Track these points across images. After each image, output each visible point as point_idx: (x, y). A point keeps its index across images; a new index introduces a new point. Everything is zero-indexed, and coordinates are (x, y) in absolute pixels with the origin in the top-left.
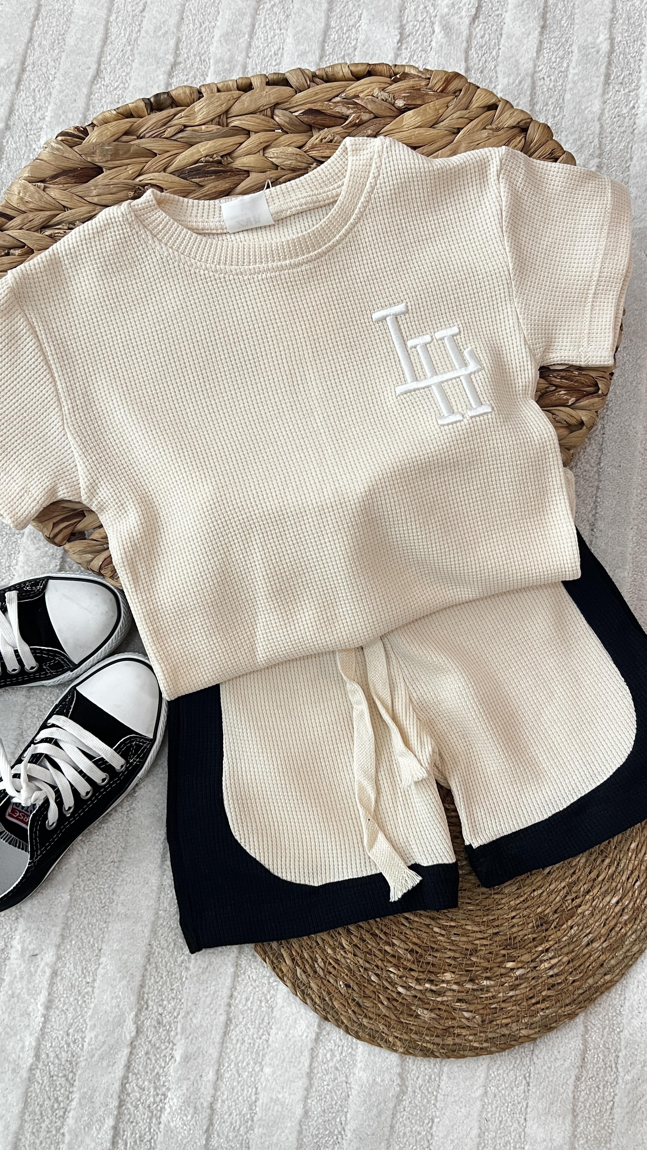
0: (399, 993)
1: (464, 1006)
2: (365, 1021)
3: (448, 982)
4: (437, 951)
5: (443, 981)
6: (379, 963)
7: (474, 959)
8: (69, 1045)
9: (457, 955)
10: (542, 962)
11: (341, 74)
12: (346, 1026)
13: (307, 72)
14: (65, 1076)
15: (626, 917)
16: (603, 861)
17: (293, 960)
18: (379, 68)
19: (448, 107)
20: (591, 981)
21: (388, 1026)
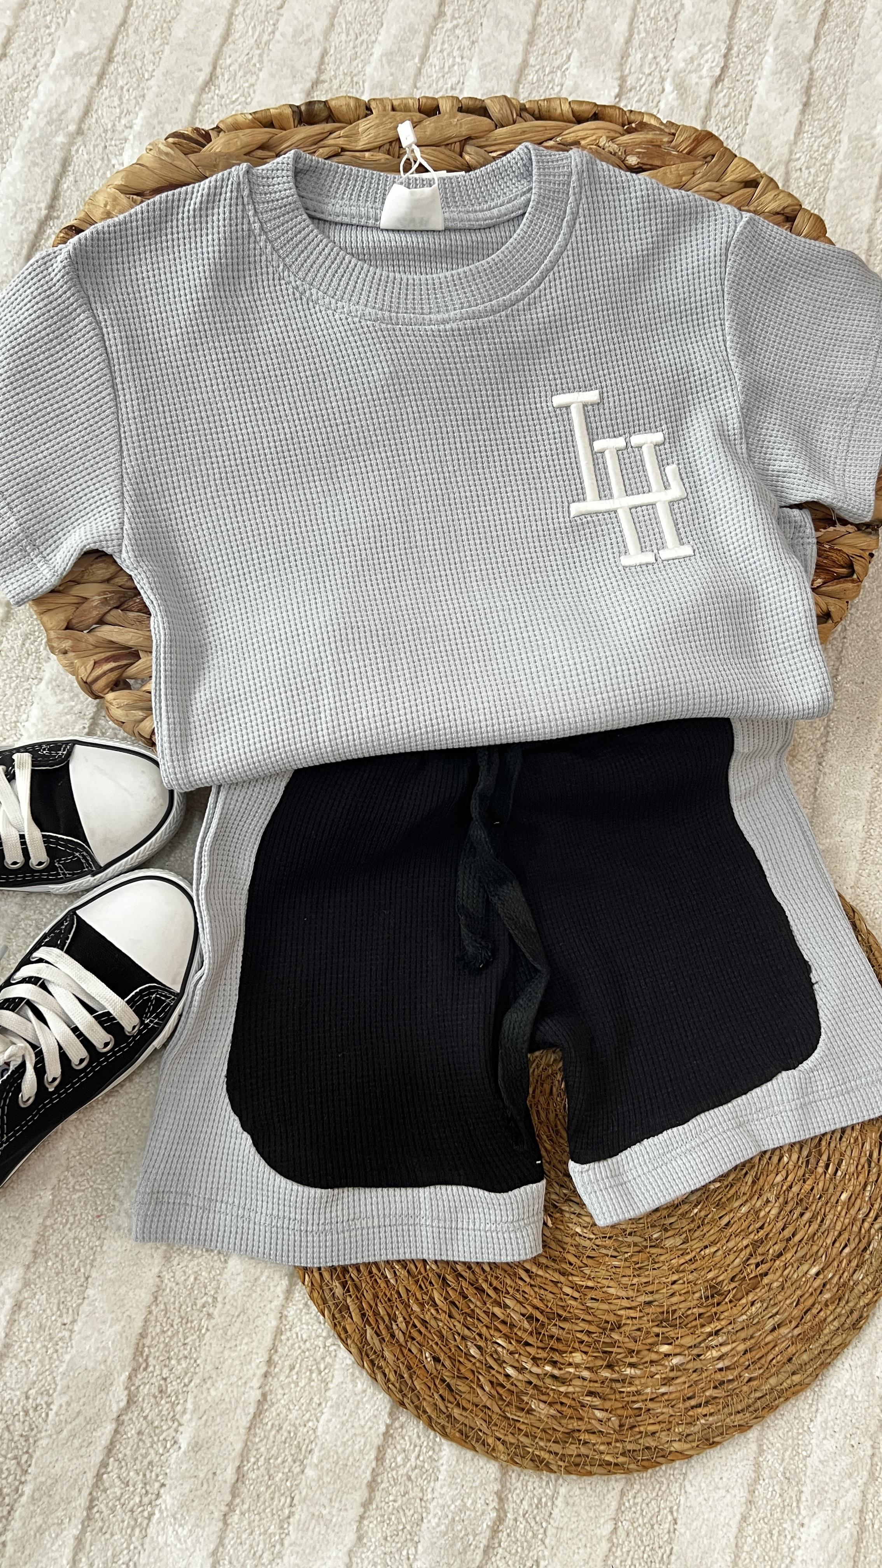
0: (507, 1376)
1: (597, 1402)
2: (456, 1412)
3: (577, 1366)
4: (565, 1320)
5: (570, 1364)
6: (484, 1330)
7: (615, 1336)
8: (26, 1413)
9: (592, 1328)
10: (708, 1348)
11: (559, 111)
12: (430, 1417)
13: (514, 102)
14: (15, 1458)
15: (827, 1296)
16: (802, 1215)
17: (363, 1315)
18: (611, 111)
19: (694, 174)
20: (773, 1381)
21: (489, 1422)
